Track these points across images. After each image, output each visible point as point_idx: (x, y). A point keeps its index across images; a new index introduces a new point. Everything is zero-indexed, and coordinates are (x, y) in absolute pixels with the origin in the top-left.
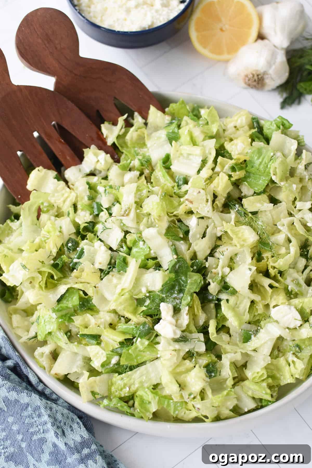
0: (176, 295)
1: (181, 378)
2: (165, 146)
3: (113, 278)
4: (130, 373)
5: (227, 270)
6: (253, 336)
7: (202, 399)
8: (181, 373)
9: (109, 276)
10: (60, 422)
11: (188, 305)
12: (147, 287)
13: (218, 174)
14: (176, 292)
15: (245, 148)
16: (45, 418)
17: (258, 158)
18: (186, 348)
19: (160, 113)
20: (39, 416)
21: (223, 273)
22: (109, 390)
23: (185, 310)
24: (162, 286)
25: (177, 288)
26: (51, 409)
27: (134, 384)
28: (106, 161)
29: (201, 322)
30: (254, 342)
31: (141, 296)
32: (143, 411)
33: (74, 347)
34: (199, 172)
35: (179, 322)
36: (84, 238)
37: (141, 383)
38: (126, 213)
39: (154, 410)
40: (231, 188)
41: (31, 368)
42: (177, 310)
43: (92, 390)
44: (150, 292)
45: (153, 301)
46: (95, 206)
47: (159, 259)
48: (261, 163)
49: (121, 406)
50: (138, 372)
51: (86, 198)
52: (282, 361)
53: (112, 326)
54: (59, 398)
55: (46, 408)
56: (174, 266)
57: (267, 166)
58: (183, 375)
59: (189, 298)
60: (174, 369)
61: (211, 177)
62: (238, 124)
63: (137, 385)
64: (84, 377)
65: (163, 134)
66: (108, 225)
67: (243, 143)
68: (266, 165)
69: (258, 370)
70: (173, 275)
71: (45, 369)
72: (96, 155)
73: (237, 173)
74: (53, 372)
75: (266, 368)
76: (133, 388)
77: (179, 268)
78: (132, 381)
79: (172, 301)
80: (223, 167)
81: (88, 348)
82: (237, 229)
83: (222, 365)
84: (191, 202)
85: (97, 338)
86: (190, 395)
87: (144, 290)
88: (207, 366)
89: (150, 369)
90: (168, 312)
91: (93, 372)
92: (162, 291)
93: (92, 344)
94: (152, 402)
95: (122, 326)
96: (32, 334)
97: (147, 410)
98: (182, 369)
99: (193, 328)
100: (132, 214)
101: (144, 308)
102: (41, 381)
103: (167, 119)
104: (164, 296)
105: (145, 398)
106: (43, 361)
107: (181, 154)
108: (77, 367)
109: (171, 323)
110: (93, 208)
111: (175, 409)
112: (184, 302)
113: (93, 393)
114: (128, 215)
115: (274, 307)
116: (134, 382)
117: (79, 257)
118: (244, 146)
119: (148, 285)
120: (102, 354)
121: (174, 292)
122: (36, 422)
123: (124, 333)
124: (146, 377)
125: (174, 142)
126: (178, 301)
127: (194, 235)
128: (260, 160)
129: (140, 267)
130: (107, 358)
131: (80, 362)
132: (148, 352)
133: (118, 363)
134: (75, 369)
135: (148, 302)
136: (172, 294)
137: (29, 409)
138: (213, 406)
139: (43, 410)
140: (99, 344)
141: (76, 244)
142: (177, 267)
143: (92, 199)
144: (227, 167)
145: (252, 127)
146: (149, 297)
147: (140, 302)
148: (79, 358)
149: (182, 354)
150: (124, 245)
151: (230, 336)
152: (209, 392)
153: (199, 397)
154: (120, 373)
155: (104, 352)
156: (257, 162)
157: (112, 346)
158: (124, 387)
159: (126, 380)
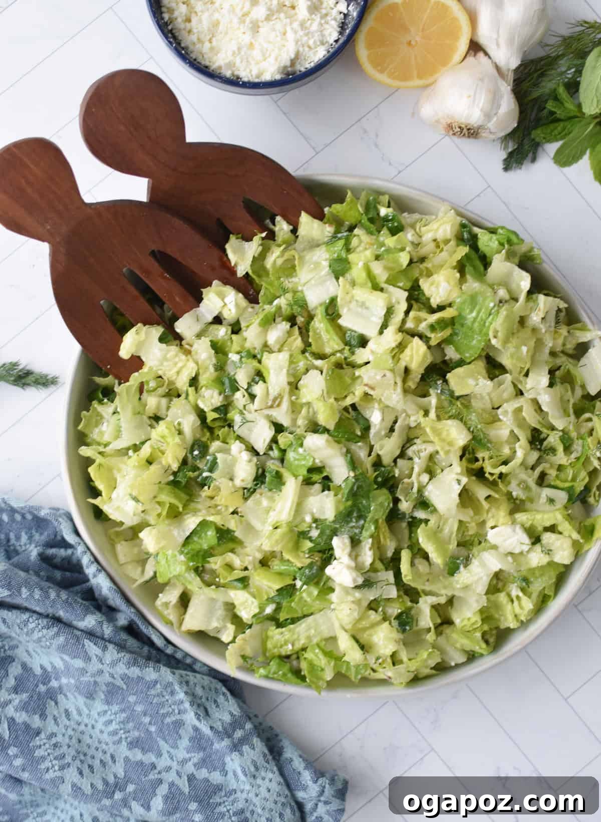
0: (354, 524)
1: (364, 637)
2: (328, 283)
3: (262, 498)
4: (292, 626)
5: (425, 478)
6: (462, 567)
8: (365, 629)
9: (256, 496)
10: (201, 698)
11: (372, 536)
12: (312, 514)
14: (354, 520)
15: (451, 291)
16: (181, 696)
17: (471, 311)
18: (371, 595)
19: (316, 223)
20: (172, 693)
21: (419, 482)
22: (264, 645)
23: (367, 544)
24: (335, 517)
25: (355, 514)
26: (187, 683)
27: (298, 639)
28: (237, 305)
29: (390, 554)
30: (463, 577)
32: (315, 680)
33: (211, 592)
34: (381, 331)
35: (360, 559)
36: (214, 437)
37: (309, 638)
38: (276, 402)
39: (329, 679)
40: (430, 359)
41: (153, 627)
42: (355, 542)
43: (242, 654)
46: (227, 382)
48: (475, 319)
50: (303, 625)
51: (212, 369)
52: (502, 597)
53: (264, 564)
54: (195, 660)
55: (181, 683)
56: (351, 489)
57: (485, 323)
58: (367, 633)
59: (373, 528)
60: (355, 624)
62: (440, 235)
63: (302, 642)
64: (227, 632)
65: (322, 257)
66: (249, 416)
67: (448, 282)
68: (482, 323)
69: (469, 614)
71: (172, 624)
72: (222, 297)
73: (439, 333)
74: (184, 627)
75: (481, 611)
76: (298, 646)
77: (358, 488)
78: (295, 636)
79: (349, 531)
80: (417, 324)
81: (232, 593)
82: (439, 425)
83: (420, 611)
84: (373, 388)
85: (244, 582)
86: (378, 659)
87: (308, 519)
88: (398, 617)
89: (321, 621)
90: (343, 550)
91: (240, 625)
93: (236, 589)
94: (326, 669)
95: (279, 567)
96: (149, 574)
97: (319, 678)
98: (364, 623)
99: (379, 565)
100: (285, 405)
102: (168, 642)
103: (329, 230)
104: (338, 526)
105: (315, 663)
106: (169, 614)
107: (353, 299)
108: (218, 619)
109: (349, 567)
110: (223, 384)
111: (357, 673)
112: (365, 534)
113: (244, 657)
114: (279, 405)
115: (492, 528)
116: (298, 637)
117: (211, 470)
118: (449, 288)
119: (315, 511)
120: (253, 603)
121: (351, 519)
122: (167, 701)
123: (281, 574)
124: (315, 630)
125: (341, 279)
126: (357, 531)
127: (378, 433)
128: (474, 314)
130: (260, 608)
131: (220, 612)
132: (317, 602)
134: (215, 624)
136: (348, 522)
137: (158, 686)
138: (409, 671)
139: (177, 687)
140: (245, 588)
141: (204, 449)
142: (355, 488)
143: (220, 367)
144: (424, 325)
145: (460, 239)
148: (220, 604)
149: (365, 604)
150: (274, 446)
151: (430, 564)
153: (389, 660)
154: (278, 627)
155: (254, 600)
156: (469, 318)
157: (267, 593)
158: (286, 643)
159: (287, 636)
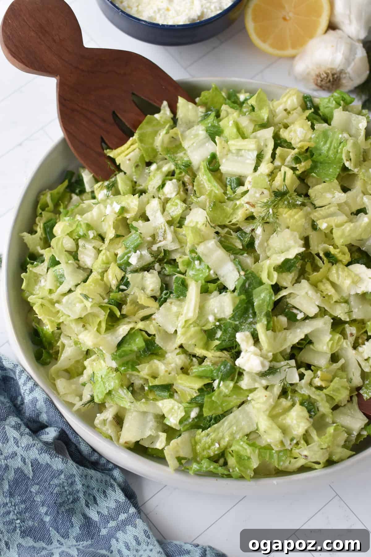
1: (282, 422)
2: (207, 144)
4: (216, 425)
7: (307, 443)
8: (279, 415)
12: (215, 315)
13: (279, 168)
14: (251, 316)
15: (306, 133)
17: (325, 143)
19: (191, 106)
22: (194, 450)
24: (233, 311)
27: (223, 438)
31: (209, 326)
32: (242, 469)
33: (141, 406)
34: (255, 169)
37: (232, 435)
39: (255, 467)
40: (298, 182)
43: (177, 455)
44: (219, 320)
45: (225, 331)
47: (222, 280)
48: (329, 148)
49: (214, 468)
50: (226, 423)
53: (184, 370)
56: (243, 285)
57: (338, 151)
58: (282, 417)
60: (270, 412)
61: (272, 173)
62: (289, 106)
63: (227, 439)
64: (160, 439)
65: (200, 131)
67: (303, 127)
68: (335, 150)
70: (243, 297)
71: (111, 438)
73: (303, 164)
74: (122, 441)
76: (224, 443)
78: (220, 435)
79: (248, 328)
80: (283, 159)
81: (160, 404)
84: (253, 206)
85: (169, 389)
86: (292, 440)
87: (212, 319)
89: (241, 417)
90: (247, 343)
92: (233, 317)
93: (163, 398)
94: (252, 457)
95: (196, 369)
96: (86, 397)
97: (247, 467)
98: (279, 410)
101: (217, 342)
103: (201, 110)
104: (237, 323)
105: (242, 453)
106: (107, 430)
107: (229, 151)
108: (151, 429)
109: (255, 354)
111: (279, 461)
113: (179, 459)
116: (223, 435)
118: (305, 131)
119: (216, 311)
120: (179, 408)
123: (200, 377)
124: (237, 427)
125: (217, 138)
127: (261, 244)
128: (328, 145)
129: (201, 293)
130: (185, 411)
131: (152, 423)
132: (234, 396)
133: (200, 416)
134: (148, 433)
135: (219, 334)
138: (322, 449)
140: (171, 396)
144: (289, 159)
145: (305, 108)
146: (219, 327)
147: (210, 334)
148: (150, 418)
152: (314, 434)
154: (204, 429)
155: (180, 405)
156: (325, 149)
157: (189, 394)
158: (213, 444)
159: (213, 436)
